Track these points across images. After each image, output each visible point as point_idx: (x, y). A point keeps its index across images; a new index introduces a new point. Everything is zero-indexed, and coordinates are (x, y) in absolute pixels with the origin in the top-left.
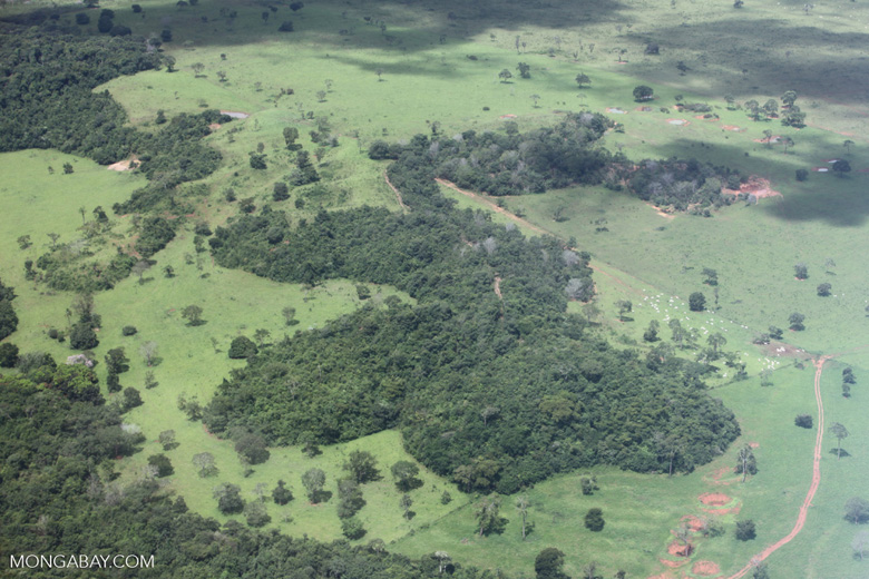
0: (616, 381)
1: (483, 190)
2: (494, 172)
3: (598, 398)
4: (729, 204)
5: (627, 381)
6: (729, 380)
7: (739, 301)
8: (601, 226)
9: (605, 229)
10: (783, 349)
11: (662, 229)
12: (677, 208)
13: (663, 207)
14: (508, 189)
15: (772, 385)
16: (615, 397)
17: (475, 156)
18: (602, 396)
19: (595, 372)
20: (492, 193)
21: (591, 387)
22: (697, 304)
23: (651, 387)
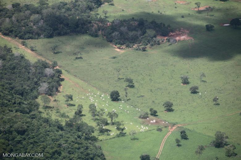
0: (33, 134)
1: (16, 36)
2: (25, 26)
3: (22, 144)
4: (159, 44)
5: (40, 134)
6: (113, 136)
7: (142, 96)
8: (79, 56)
9: (81, 58)
10: (154, 121)
11: (114, 58)
12: (127, 46)
13: (118, 46)
14: (31, 35)
15: (137, 139)
16: (31, 143)
17: (15, 17)
18: (24, 143)
19: (21, 129)
20: (21, 38)
21: (19, 138)
22: (115, 97)
23: (53, 137)
